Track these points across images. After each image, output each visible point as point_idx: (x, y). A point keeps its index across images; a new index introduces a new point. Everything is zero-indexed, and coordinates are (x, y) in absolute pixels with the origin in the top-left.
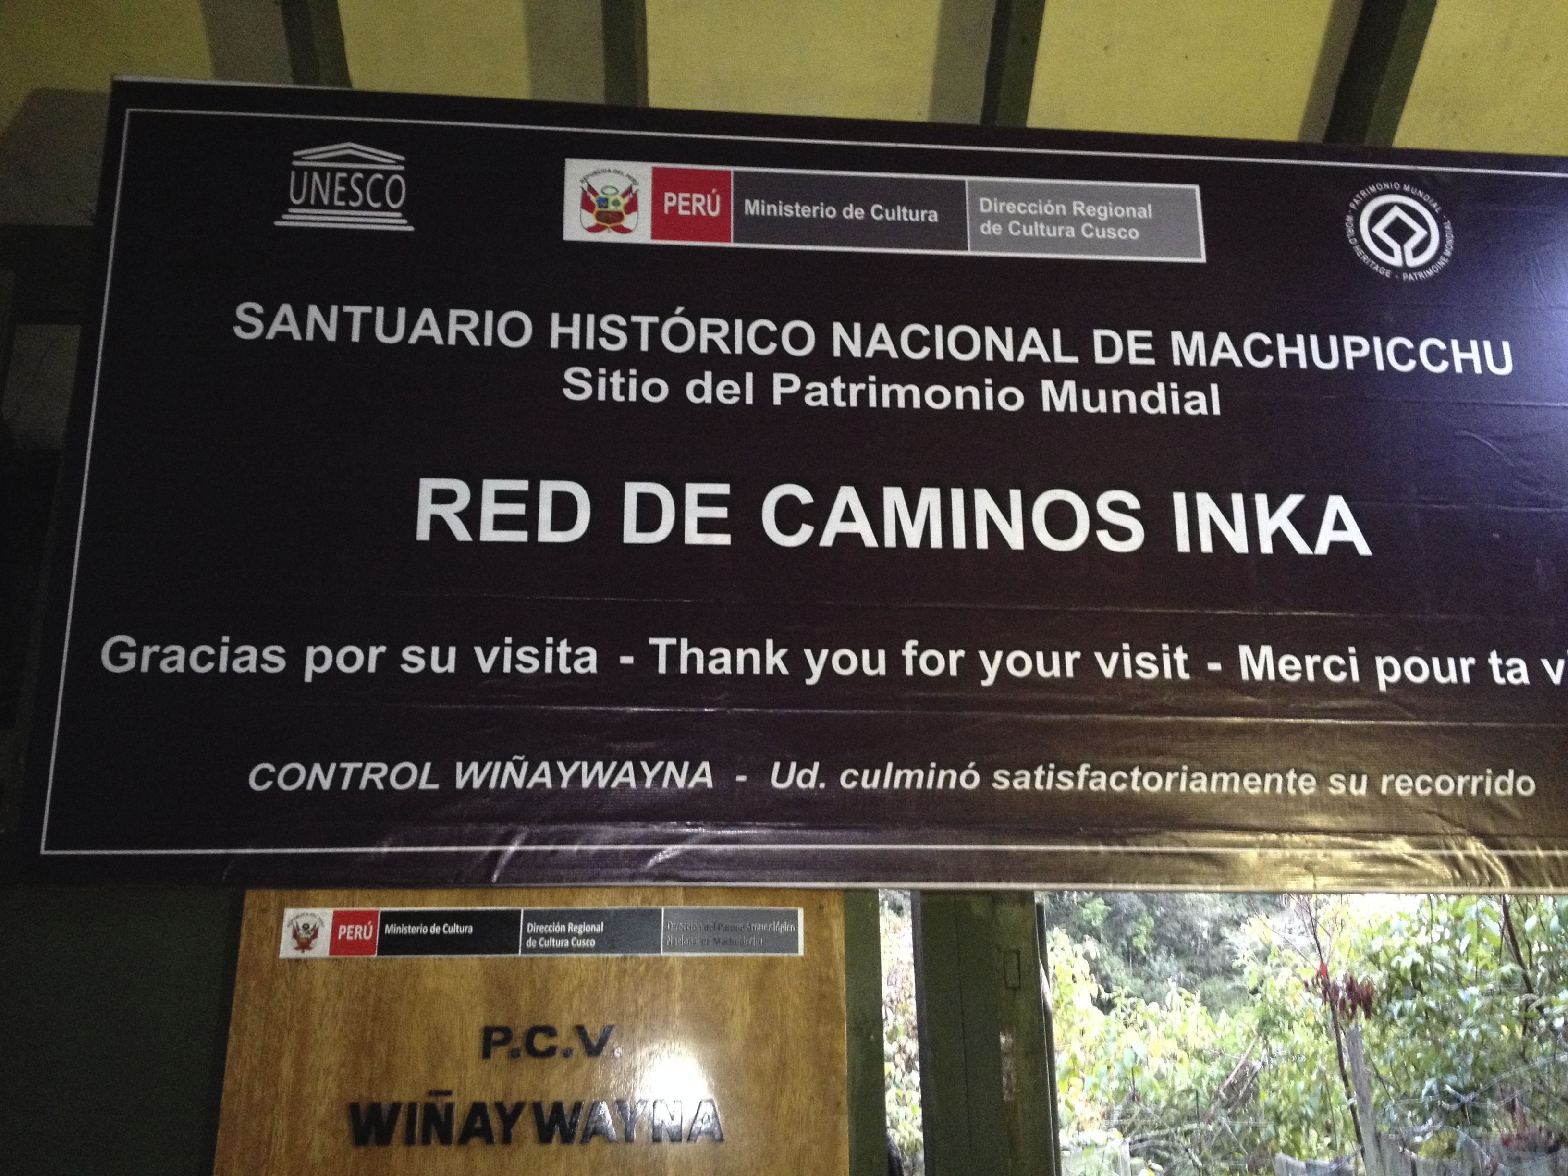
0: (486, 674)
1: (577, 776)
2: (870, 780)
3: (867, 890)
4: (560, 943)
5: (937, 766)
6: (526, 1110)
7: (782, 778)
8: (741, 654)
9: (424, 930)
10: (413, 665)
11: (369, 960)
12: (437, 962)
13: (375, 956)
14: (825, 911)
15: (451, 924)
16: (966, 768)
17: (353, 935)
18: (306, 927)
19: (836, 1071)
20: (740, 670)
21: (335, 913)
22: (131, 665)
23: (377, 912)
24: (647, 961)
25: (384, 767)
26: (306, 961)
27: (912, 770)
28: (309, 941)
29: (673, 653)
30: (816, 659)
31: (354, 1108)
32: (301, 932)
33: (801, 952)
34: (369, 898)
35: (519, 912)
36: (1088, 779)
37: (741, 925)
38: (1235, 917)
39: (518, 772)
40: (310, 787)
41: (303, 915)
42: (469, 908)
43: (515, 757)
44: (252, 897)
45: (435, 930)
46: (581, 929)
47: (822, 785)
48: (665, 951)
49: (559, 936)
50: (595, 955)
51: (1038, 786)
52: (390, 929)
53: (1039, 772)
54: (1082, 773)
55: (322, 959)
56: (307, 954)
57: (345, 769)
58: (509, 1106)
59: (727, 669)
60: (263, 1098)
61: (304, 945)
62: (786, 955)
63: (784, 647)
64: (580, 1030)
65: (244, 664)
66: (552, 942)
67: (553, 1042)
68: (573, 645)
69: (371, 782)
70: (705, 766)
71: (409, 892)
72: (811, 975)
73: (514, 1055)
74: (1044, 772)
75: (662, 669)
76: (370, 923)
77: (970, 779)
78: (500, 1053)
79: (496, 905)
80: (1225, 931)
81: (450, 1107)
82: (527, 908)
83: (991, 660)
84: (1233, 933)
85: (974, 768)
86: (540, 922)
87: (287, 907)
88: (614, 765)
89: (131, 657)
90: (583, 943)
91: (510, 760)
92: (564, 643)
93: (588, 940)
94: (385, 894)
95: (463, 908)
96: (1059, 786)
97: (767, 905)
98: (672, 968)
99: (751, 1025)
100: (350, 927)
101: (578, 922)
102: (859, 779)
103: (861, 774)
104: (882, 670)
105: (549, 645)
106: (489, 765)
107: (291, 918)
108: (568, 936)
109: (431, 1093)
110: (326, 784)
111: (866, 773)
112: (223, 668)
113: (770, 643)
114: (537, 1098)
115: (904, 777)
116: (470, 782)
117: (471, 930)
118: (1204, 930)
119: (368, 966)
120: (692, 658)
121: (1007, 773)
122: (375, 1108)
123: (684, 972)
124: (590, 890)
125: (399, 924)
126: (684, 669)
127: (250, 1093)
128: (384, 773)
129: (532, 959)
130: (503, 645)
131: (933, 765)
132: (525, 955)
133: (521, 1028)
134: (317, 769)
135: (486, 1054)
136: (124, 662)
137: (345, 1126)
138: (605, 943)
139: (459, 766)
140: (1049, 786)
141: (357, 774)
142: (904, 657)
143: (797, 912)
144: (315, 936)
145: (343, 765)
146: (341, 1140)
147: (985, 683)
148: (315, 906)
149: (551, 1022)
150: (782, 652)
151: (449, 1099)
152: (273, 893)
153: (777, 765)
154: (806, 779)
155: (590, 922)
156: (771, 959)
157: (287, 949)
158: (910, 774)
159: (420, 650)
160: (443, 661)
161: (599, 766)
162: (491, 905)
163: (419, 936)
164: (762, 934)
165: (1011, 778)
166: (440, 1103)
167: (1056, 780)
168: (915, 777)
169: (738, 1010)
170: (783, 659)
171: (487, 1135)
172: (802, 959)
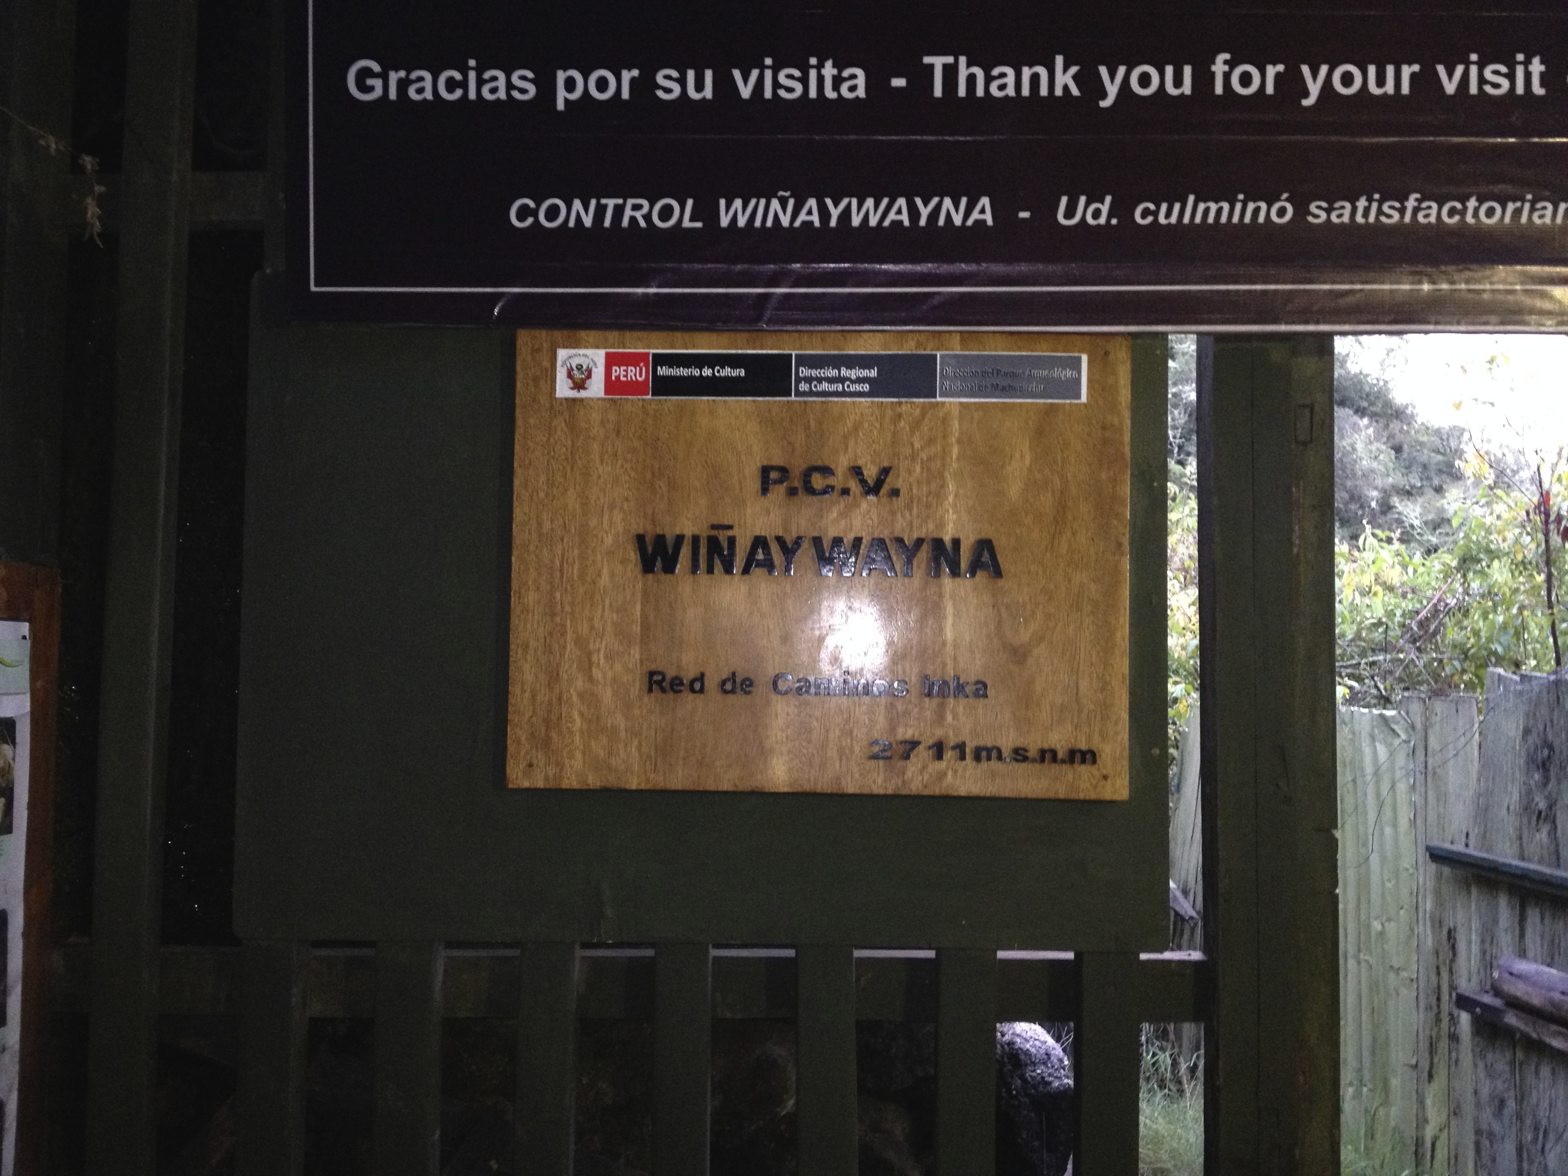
0: (745, 100)
1: (847, 213)
2: (1168, 215)
3: (1156, 334)
4: (833, 388)
5: (1245, 197)
6: (805, 545)
7: (1070, 213)
8: (1026, 72)
9: (696, 372)
10: (668, 91)
11: (644, 400)
12: (711, 403)
13: (650, 397)
14: (1112, 356)
15: (723, 367)
16: (1278, 199)
17: (626, 376)
18: (579, 367)
19: (1119, 516)
20: (1026, 92)
21: (607, 354)
22: (378, 92)
23: (648, 354)
24: (923, 405)
25: (645, 203)
26: (582, 400)
27: (1216, 202)
28: (583, 381)
29: (950, 72)
30: (1112, 77)
31: (640, 539)
32: (575, 372)
33: (1084, 398)
34: (640, 339)
35: (791, 355)
36: (1416, 210)
37: (1020, 371)
38: (1407, 487)
39: (784, 209)
40: (572, 224)
41: (575, 355)
42: (740, 352)
43: (781, 193)
44: (524, 338)
45: (707, 372)
46: (853, 374)
47: (1114, 221)
48: (940, 396)
49: (831, 380)
50: (869, 399)
51: (1359, 219)
52: (662, 371)
53: (1362, 203)
54: (1411, 203)
55: (598, 399)
56: (583, 394)
57: (606, 206)
58: (789, 540)
59: (1011, 91)
60: (552, 529)
61: (579, 385)
62: (1068, 401)
63: (1075, 64)
64: (857, 471)
65: (494, 91)
66: (825, 386)
67: (831, 481)
68: (840, 66)
69: (633, 219)
70: (985, 201)
71: (679, 335)
72: (1094, 422)
73: (792, 492)
74: (1366, 204)
75: (938, 92)
76: (642, 364)
77: (1282, 212)
78: (779, 491)
79: (766, 349)
80: (1395, 501)
81: (732, 541)
82: (797, 352)
83: (1315, 75)
84: (1403, 503)
85: (1287, 200)
86: (811, 367)
87: (559, 347)
88: (885, 201)
89: (377, 83)
90: (858, 388)
91: (775, 196)
92: (829, 64)
93: (862, 385)
94: (655, 336)
95: (733, 352)
96: (1383, 219)
97: (1047, 351)
98: (949, 413)
99: (1030, 469)
100: (623, 368)
101: (850, 367)
102: (1156, 214)
103: (1158, 207)
104: (1187, 88)
105: (813, 67)
106: (753, 202)
107: (565, 357)
108: (841, 380)
109: (714, 527)
110: (588, 221)
111: (1164, 207)
112: (472, 95)
113: (1059, 60)
114: (816, 534)
115: (1207, 211)
116: (734, 219)
117: (743, 374)
118: (1373, 499)
119: (643, 406)
120: (971, 79)
121: (1324, 205)
122: (660, 539)
123: (961, 418)
124: (862, 334)
125: (671, 366)
126: (962, 92)
127: (540, 525)
128: (646, 210)
129: (805, 402)
130: (763, 68)
131: (1241, 197)
132: (798, 399)
133: (798, 467)
134: (577, 204)
135: (765, 490)
136: (371, 89)
137: (633, 556)
138: (878, 388)
139: (722, 202)
140: (1372, 219)
141: (619, 211)
142: (1214, 73)
143: (1080, 358)
144: (589, 376)
145: (604, 201)
146: (629, 569)
147: (1306, 103)
148: (586, 347)
149: (827, 463)
150: (1074, 70)
151: (730, 533)
152: (543, 334)
153: (1064, 200)
154: (1097, 214)
155: (863, 367)
156: (1052, 405)
157: (563, 389)
158: (1213, 207)
159: (675, 74)
160: (700, 87)
161: (870, 202)
162: (762, 349)
163: (691, 378)
164: (1043, 380)
165: (1328, 211)
166: (723, 536)
167: (1380, 212)
168: (1219, 211)
169: (1017, 456)
170: (1075, 78)
171: (769, 565)
172: (1085, 405)
